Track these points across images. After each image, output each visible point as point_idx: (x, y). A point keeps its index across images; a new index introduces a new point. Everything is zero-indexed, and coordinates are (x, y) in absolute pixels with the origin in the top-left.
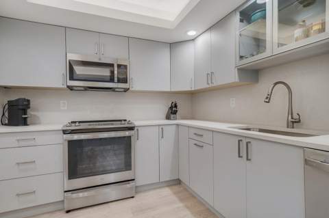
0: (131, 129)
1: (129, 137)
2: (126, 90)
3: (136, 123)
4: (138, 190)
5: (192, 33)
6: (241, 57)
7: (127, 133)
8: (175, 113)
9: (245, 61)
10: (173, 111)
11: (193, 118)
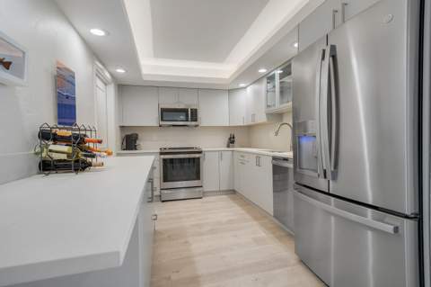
0: (200, 152)
1: (199, 158)
2: (196, 126)
3: (203, 149)
4: (205, 194)
5: (242, 85)
6: (268, 106)
7: (197, 156)
8: (233, 142)
9: (271, 109)
10: (231, 141)
11: (250, 147)
